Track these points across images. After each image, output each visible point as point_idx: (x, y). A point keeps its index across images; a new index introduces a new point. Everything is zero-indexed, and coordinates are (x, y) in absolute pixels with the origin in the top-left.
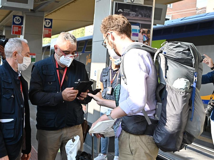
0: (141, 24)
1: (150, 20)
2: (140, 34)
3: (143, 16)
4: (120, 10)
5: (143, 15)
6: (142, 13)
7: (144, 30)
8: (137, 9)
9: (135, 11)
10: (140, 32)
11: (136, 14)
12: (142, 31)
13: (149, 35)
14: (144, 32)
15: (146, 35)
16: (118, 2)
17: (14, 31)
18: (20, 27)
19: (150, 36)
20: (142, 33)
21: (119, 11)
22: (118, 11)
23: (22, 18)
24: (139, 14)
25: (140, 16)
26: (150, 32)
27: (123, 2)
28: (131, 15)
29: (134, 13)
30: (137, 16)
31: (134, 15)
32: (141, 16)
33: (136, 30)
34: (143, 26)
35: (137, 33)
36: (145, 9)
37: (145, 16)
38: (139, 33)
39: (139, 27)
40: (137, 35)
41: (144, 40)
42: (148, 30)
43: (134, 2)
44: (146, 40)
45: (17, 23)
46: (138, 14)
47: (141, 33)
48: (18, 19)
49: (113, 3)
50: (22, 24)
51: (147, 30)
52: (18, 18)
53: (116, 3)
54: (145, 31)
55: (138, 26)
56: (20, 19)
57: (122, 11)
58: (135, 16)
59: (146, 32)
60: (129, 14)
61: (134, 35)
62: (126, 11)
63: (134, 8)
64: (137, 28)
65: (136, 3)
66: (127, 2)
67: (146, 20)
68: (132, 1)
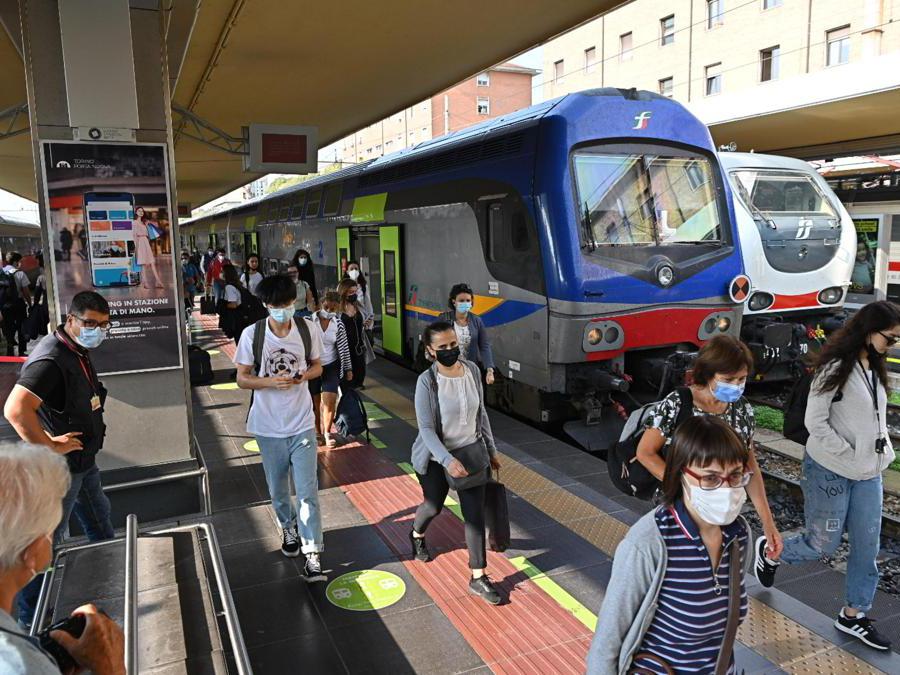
0: (136, 195)
1: (161, 182)
2: (137, 223)
3: (140, 175)
4: (63, 162)
5: (139, 170)
6: (135, 164)
8: (116, 157)
9: (112, 162)
10: (135, 217)
11: (114, 168)
12: (140, 213)
13: (165, 222)
14: (146, 217)
15: (156, 224)
16: (49, 142)
19: (168, 225)
20: (143, 220)
21: (58, 166)
22: (55, 165)
24: (125, 169)
25: (129, 173)
26: (167, 214)
27: (72, 139)
28: (99, 174)
29: (109, 167)
30: (120, 174)
31: (111, 174)
32: (132, 174)
33: (122, 214)
34: (142, 200)
35: (128, 220)
36: (141, 155)
37: (144, 173)
38: (132, 220)
39: (132, 204)
40: (128, 226)
41: (152, 238)
42: (160, 210)
43: (102, 138)
44: (157, 235)
46: (122, 170)
47: (139, 219)
49: (37, 145)
51: (156, 209)
53: (46, 145)
54: (150, 213)
55: (128, 203)
57: (69, 166)
58: (114, 176)
59: (154, 214)
60: (92, 173)
61: (117, 226)
62: (81, 164)
63: (105, 153)
64: (126, 206)
65: (107, 139)
66: (80, 138)
67: (149, 182)
68: (95, 134)
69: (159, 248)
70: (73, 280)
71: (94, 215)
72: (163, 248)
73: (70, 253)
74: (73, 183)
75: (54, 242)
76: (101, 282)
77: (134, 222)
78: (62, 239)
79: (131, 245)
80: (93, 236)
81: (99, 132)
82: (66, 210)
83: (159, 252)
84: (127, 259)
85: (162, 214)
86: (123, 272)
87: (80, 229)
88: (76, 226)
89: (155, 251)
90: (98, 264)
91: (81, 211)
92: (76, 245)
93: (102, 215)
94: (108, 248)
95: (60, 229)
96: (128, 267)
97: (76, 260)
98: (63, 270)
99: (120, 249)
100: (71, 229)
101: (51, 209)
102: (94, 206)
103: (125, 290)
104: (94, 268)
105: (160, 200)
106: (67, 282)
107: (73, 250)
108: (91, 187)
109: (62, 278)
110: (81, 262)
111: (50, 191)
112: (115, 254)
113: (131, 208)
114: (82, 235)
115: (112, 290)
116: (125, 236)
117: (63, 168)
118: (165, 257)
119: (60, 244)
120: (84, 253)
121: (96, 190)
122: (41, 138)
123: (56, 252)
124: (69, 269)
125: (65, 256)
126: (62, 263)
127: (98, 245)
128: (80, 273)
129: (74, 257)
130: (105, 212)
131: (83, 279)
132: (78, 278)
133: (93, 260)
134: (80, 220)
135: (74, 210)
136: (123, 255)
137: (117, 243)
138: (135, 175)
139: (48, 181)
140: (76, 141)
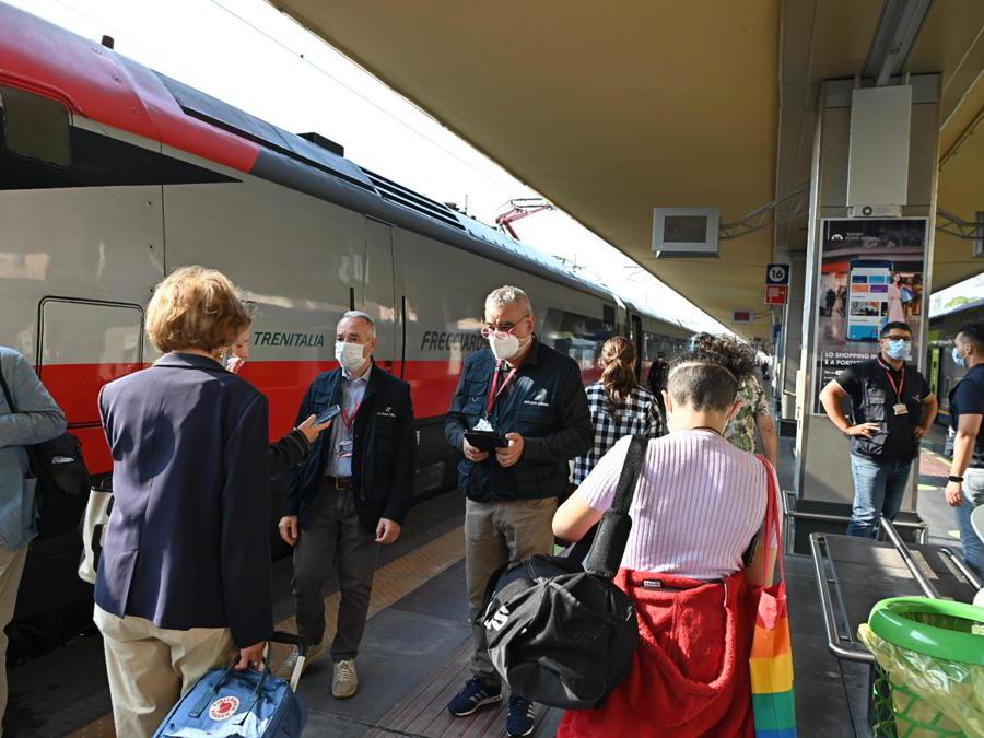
0: (895, 263)
1: (920, 251)
2: (892, 287)
3: (901, 244)
4: (837, 236)
5: (901, 240)
6: (898, 236)
7: (904, 275)
8: (882, 230)
9: (877, 235)
11: (879, 240)
12: (897, 278)
13: (919, 286)
14: (902, 282)
15: (910, 289)
16: (829, 219)
17: (771, 296)
18: (781, 289)
20: (899, 284)
21: (833, 238)
23: (786, 268)
24: (889, 240)
25: (891, 244)
27: (847, 217)
28: (865, 245)
29: (875, 238)
30: (884, 244)
31: (876, 244)
32: (894, 244)
33: (881, 278)
34: (900, 267)
36: (904, 228)
37: (905, 244)
38: (888, 284)
39: (890, 270)
40: (884, 289)
41: (905, 300)
42: (916, 276)
43: (873, 215)
44: (909, 298)
45: (776, 279)
46: (886, 240)
47: (895, 283)
48: (779, 272)
49: (818, 222)
50: (785, 281)
51: (912, 275)
52: (777, 269)
53: (826, 222)
54: (906, 278)
55: (887, 269)
56: (783, 272)
57: (842, 238)
58: (878, 246)
60: (859, 244)
61: (875, 289)
62: (852, 236)
63: (872, 227)
64: (885, 272)
65: (876, 215)
66: (853, 215)
67: (910, 251)
68: (867, 211)
69: (910, 309)
70: (831, 332)
71: (857, 279)
72: (914, 310)
73: (831, 311)
74: (842, 252)
75: (821, 300)
76: (854, 336)
77: (890, 286)
78: (827, 299)
79: (885, 306)
80: (853, 297)
81: (871, 210)
82: (834, 275)
83: (910, 313)
84: (880, 318)
85: (918, 280)
86: (874, 329)
87: (843, 290)
88: (841, 287)
89: (906, 312)
90: (854, 320)
91: (846, 276)
92: (838, 304)
93: (863, 279)
94: (864, 307)
95: (827, 289)
96: (880, 325)
97: (836, 316)
98: (824, 324)
99: (875, 309)
100: (836, 290)
101: (823, 273)
102: (857, 271)
103: (874, 345)
104: (850, 323)
105: (918, 267)
106: (826, 333)
107: (834, 308)
108: (857, 255)
109: (823, 331)
110: (840, 317)
111: (823, 259)
112: (870, 313)
113: (889, 274)
114: (844, 296)
115: (863, 345)
116: (881, 297)
117: (837, 240)
118: (915, 318)
119: (825, 302)
120: (843, 311)
121: (861, 258)
122: (822, 216)
123: (821, 309)
124: (829, 323)
125: (827, 312)
126: (824, 318)
127: (856, 305)
128: (837, 327)
129: (835, 313)
130: (866, 277)
131: (840, 333)
132: (835, 331)
133: (850, 317)
134: (844, 283)
135: (840, 274)
136: (877, 314)
137: (873, 304)
138: (897, 245)
139: (824, 251)
140: (850, 217)
